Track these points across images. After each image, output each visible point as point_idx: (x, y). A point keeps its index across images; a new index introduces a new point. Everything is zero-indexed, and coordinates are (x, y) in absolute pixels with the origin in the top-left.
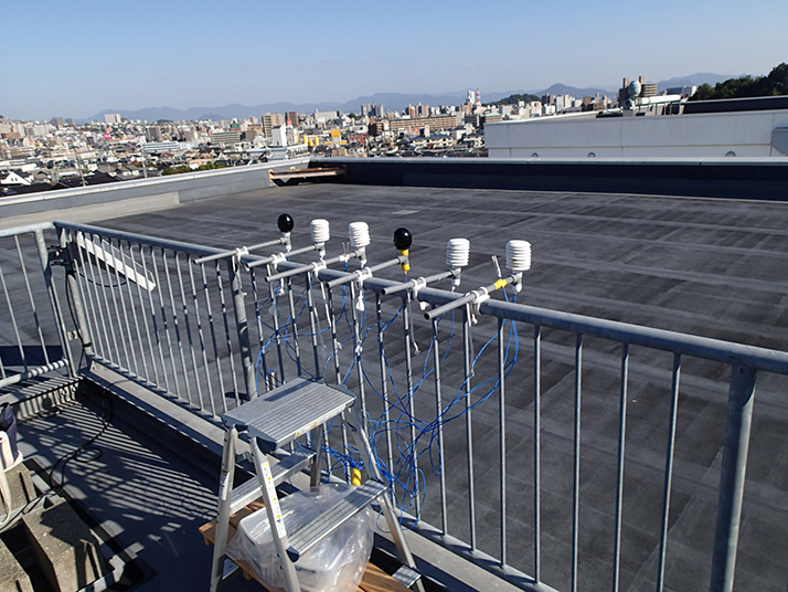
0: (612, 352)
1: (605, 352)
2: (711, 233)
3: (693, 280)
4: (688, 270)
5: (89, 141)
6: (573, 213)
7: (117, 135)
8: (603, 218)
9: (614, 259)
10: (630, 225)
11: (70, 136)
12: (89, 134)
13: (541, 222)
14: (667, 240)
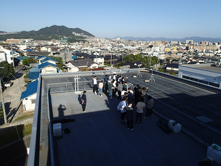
5: (112, 44)
7: (118, 43)
11: (108, 42)
12: (112, 42)
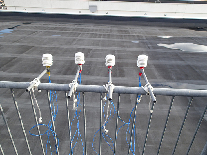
0: (88, 74)
1: (87, 75)
2: (89, 34)
3: (94, 48)
4: (91, 46)
6: (50, 29)
8: (59, 31)
9: (70, 44)
10: (68, 33)
13: (41, 33)
14: (80, 37)
